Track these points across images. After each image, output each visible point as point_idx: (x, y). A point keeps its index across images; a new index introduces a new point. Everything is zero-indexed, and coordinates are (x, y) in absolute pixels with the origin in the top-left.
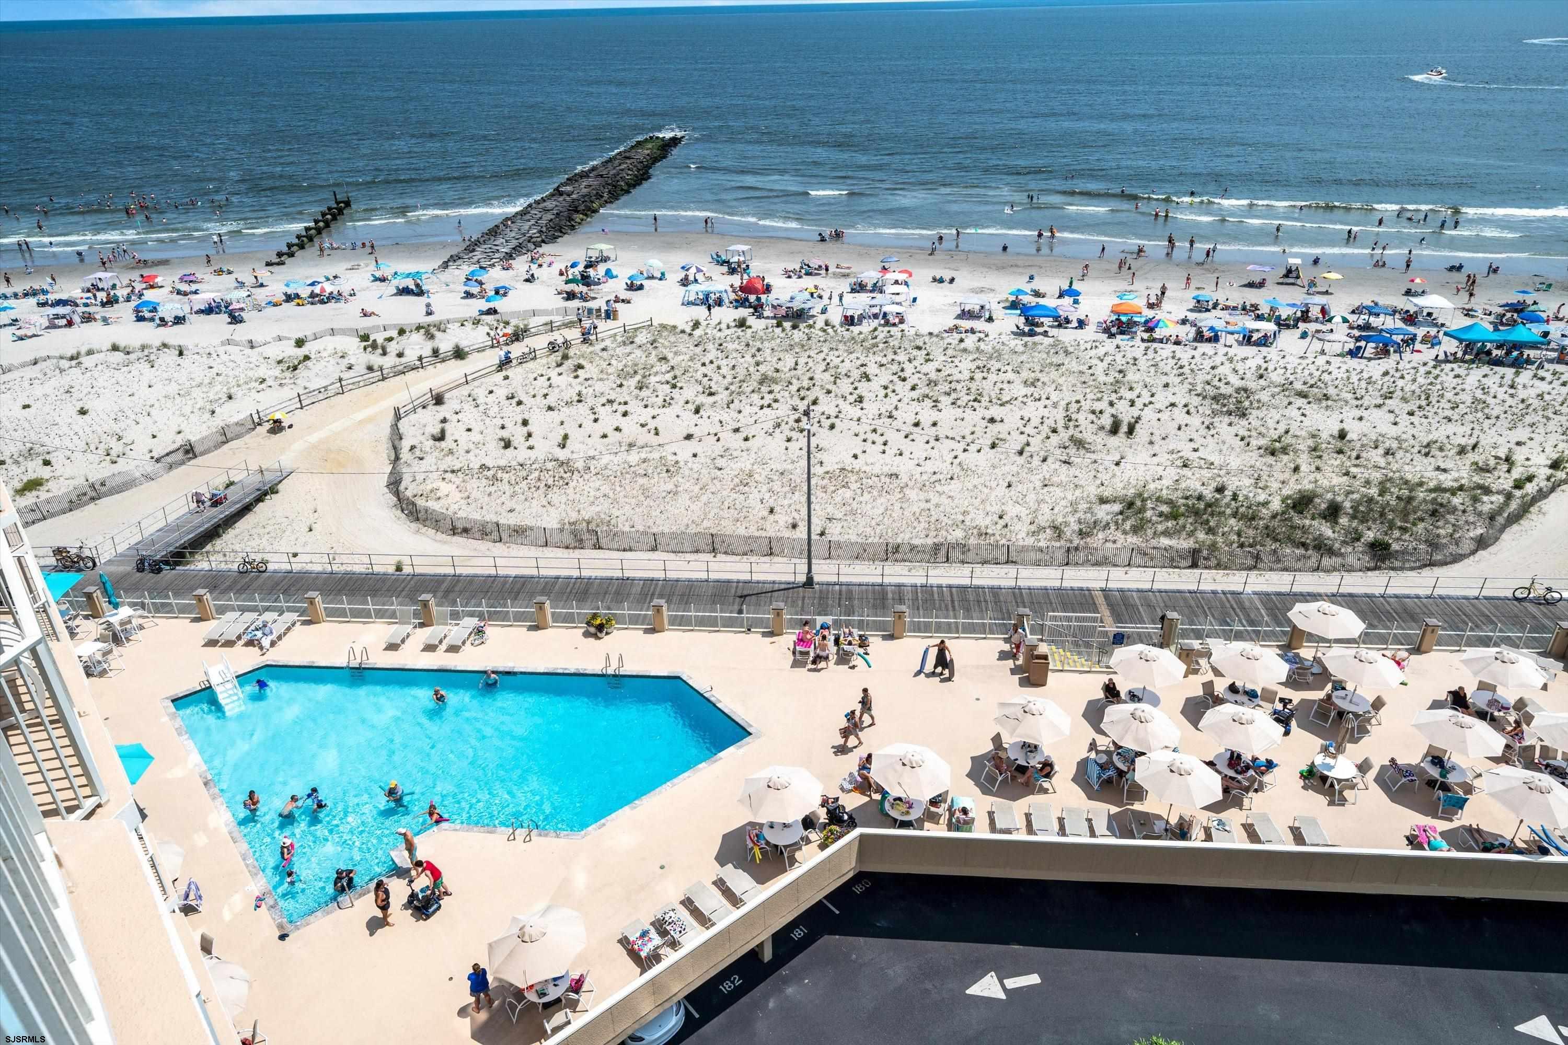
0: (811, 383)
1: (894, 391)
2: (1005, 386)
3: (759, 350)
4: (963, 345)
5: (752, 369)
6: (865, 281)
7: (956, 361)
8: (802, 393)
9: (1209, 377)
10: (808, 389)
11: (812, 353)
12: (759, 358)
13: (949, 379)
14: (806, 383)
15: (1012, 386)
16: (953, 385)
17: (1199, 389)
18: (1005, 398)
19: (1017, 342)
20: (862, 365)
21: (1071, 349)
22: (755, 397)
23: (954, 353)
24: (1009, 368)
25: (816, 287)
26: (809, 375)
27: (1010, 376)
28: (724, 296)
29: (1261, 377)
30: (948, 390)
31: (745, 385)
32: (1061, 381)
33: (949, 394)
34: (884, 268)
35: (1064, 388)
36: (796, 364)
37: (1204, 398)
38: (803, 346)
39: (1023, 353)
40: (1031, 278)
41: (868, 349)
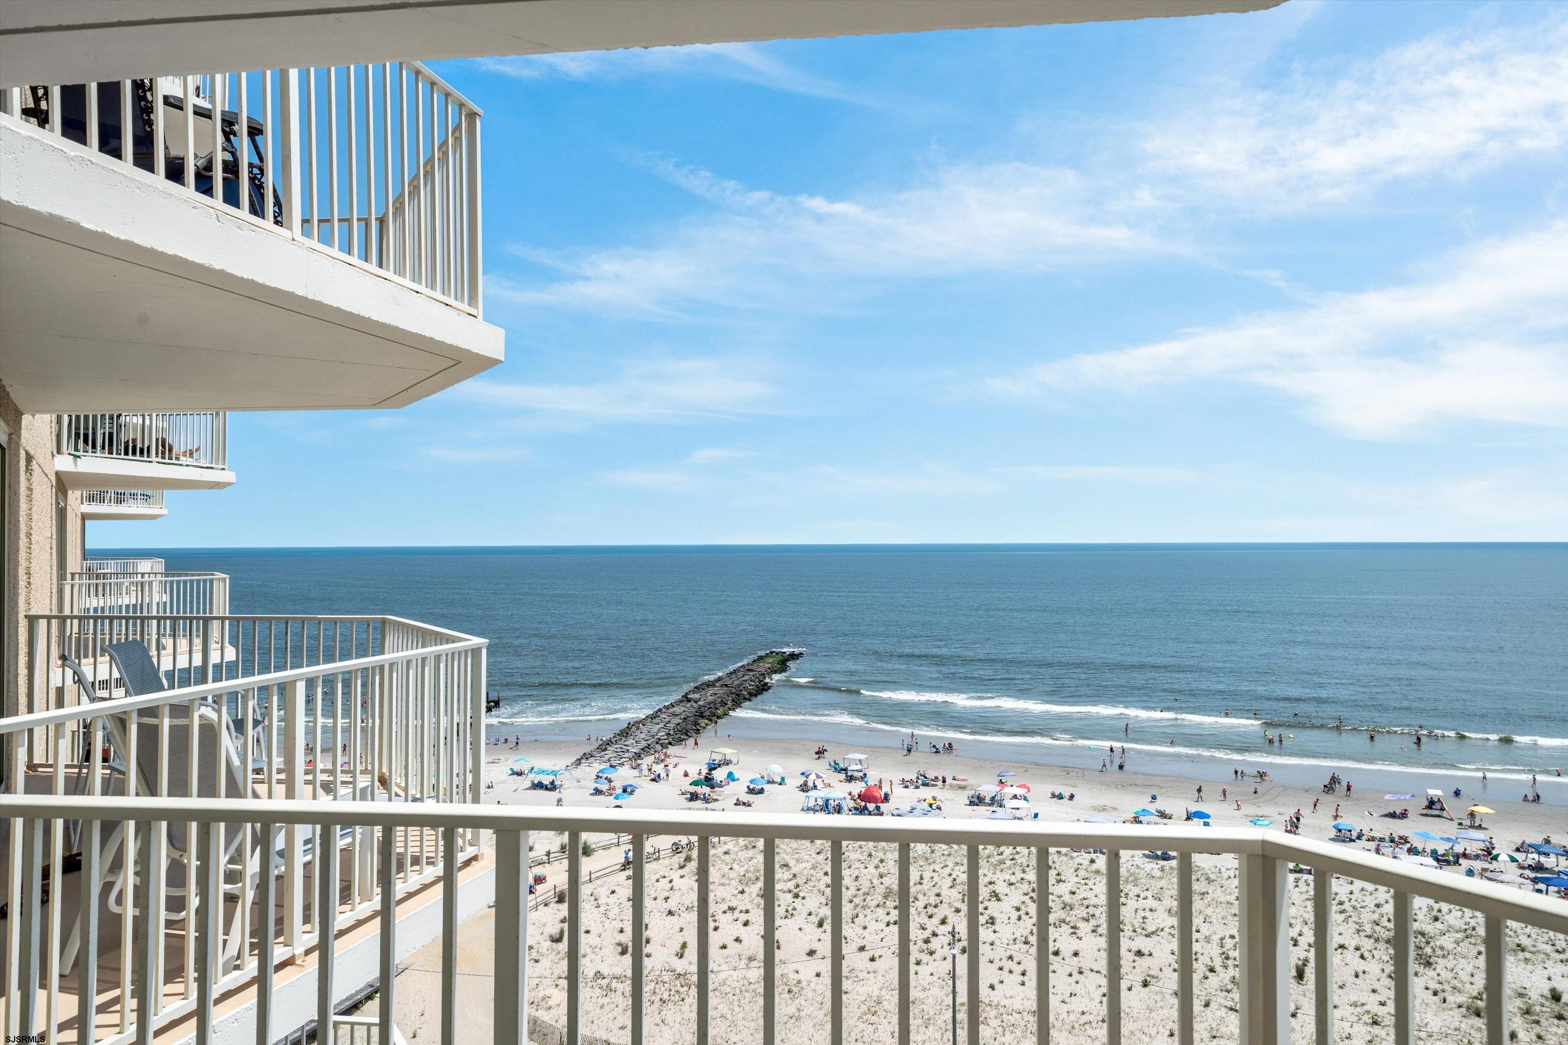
0: (938, 900)
1: (1027, 914)
2: (1148, 914)
3: (882, 861)
4: (1094, 867)
5: (875, 881)
6: (983, 794)
7: (1090, 883)
8: (930, 910)
9: (1376, 917)
10: (936, 906)
11: (937, 868)
12: (882, 870)
13: (1086, 903)
14: (933, 900)
15: (1155, 914)
16: (1091, 910)
17: (1368, 928)
18: (1150, 928)
19: (1153, 865)
20: (990, 883)
21: (1213, 877)
22: (881, 912)
23: (1087, 875)
24: (1149, 894)
25: (934, 798)
26: (935, 890)
27: (1151, 903)
28: (843, 804)
29: (1436, 919)
30: (1086, 916)
31: (869, 898)
32: (1209, 911)
33: (1087, 920)
34: (1001, 782)
35: (1213, 920)
36: (922, 878)
37: (1377, 940)
38: (927, 859)
39: (1161, 878)
40: (1154, 798)
41: (995, 866)
